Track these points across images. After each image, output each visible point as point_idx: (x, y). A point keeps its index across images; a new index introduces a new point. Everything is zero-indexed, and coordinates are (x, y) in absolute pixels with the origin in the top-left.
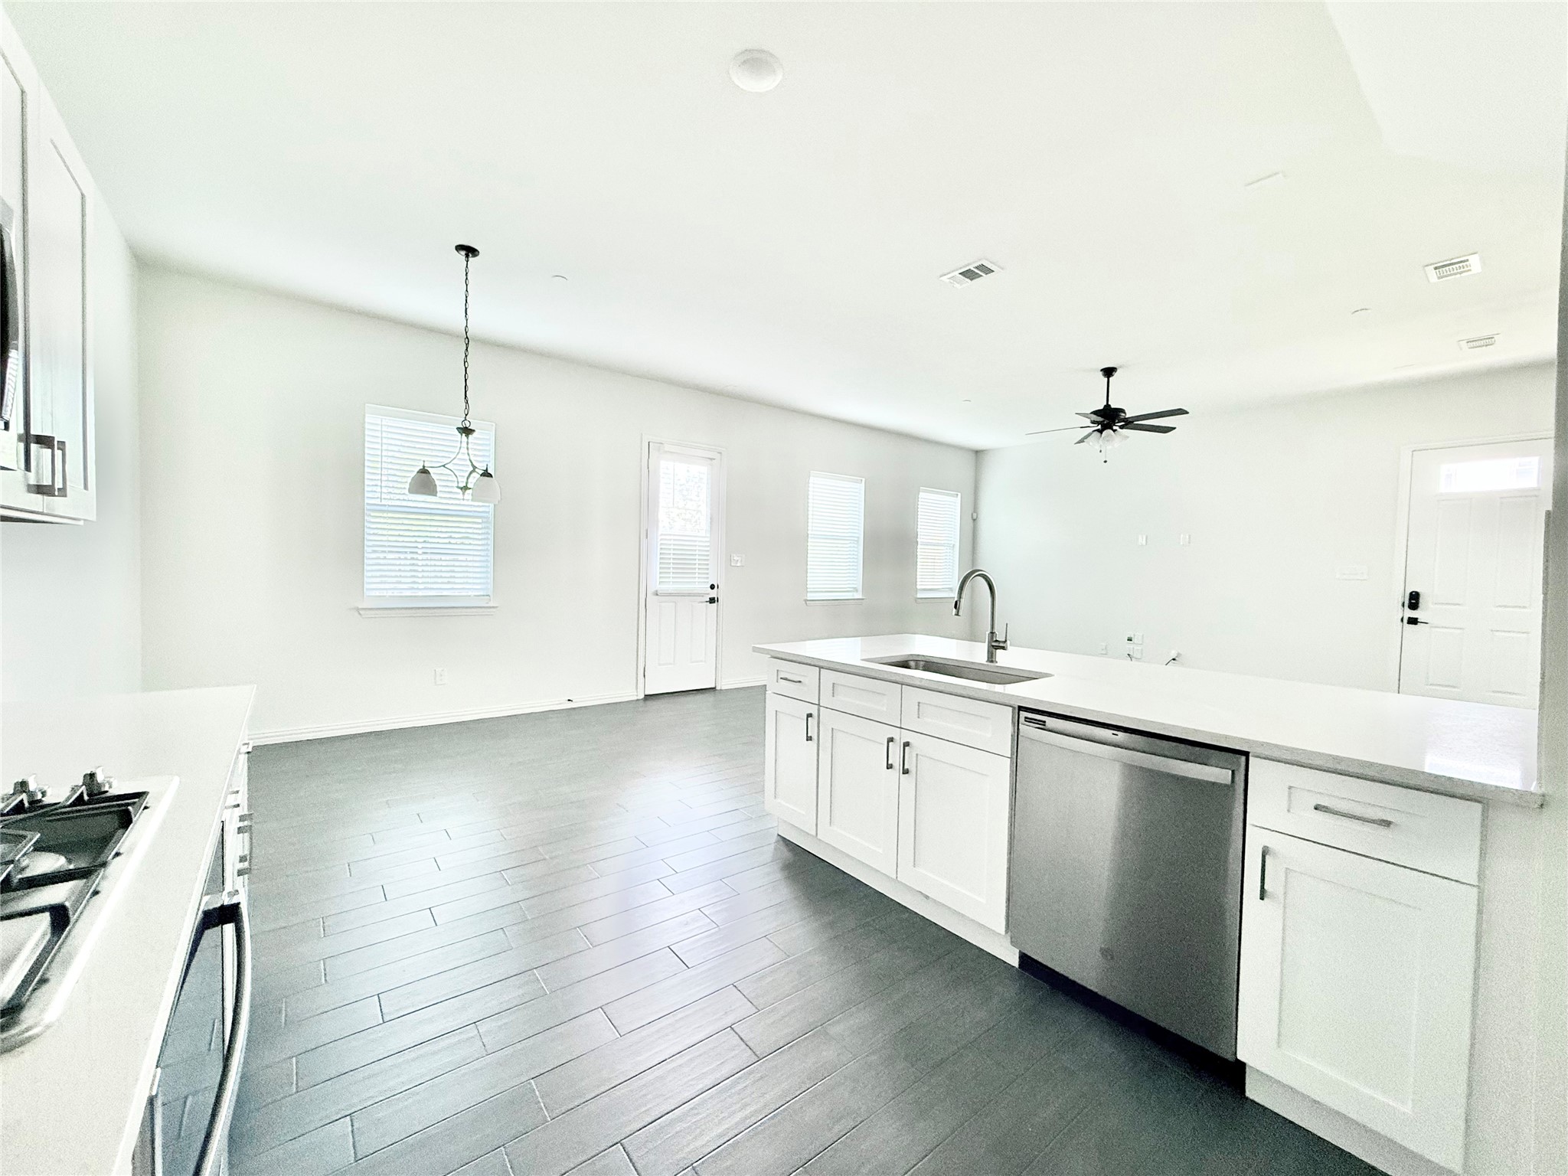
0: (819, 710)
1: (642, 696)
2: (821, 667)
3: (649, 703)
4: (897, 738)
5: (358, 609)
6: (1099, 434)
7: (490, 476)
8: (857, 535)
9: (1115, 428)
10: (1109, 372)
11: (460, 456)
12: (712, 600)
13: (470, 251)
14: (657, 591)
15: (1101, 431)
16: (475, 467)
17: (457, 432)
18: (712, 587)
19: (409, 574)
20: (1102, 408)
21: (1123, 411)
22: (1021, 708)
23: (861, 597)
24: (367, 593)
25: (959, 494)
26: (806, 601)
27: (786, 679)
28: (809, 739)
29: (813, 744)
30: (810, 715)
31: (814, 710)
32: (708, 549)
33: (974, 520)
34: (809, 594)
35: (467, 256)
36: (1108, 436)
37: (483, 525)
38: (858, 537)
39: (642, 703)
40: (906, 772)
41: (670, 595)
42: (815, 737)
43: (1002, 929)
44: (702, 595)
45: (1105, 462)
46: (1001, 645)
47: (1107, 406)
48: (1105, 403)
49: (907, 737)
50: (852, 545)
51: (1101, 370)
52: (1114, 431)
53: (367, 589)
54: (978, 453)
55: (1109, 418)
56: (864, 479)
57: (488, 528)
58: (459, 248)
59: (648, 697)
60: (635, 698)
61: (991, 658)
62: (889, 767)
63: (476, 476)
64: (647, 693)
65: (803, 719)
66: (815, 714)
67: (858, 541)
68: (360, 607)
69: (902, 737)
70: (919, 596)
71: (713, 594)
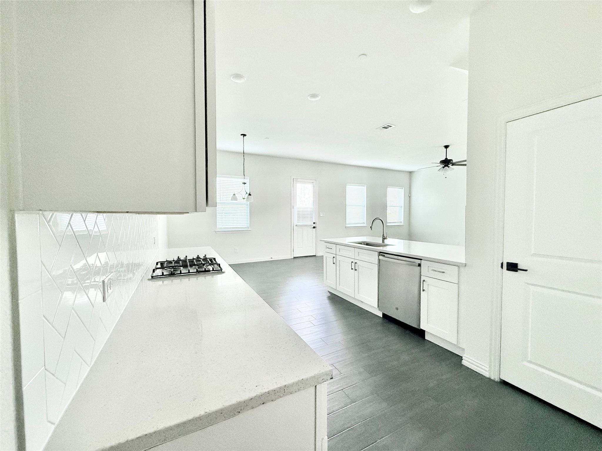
0: (336, 256)
1: (293, 258)
2: (336, 244)
3: (295, 259)
4: (353, 261)
5: (215, 232)
6: (443, 168)
7: (251, 195)
8: (364, 204)
9: (449, 166)
10: (446, 147)
11: (243, 190)
12: (314, 227)
13: (244, 135)
14: (297, 225)
15: (444, 167)
16: (247, 193)
17: (242, 184)
18: (314, 223)
19: (220, 221)
20: (444, 159)
21: (452, 160)
22: (380, 252)
23: (365, 225)
24: (217, 227)
25: (403, 188)
26: (346, 227)
27: (328, 248)
28: (334, 263)
29: (335, 265)
30: (334, 257)
31: (334, 255)
32: (312, 211)
33: (410, 197)
34: (347, 225)
35: (244, 136)
36: (446, 169)
37: (247, 207)
38: (365, 205)
39: (293, 259)
40: (356, 270)
41: (301, 226)
42: (335, 263)
43: (377, 307)
44: (311, 226)
45: (446, 178)
46: (385, 238)
47: (446, 158)
48: (445, 158)
49: (356, 261)
50: (362, 208)
51: (444, 146)
52: (448, 167)
53: (218, 226)
54: (411, 173)
55: (446, 163)
56: (366, 185)
57: (248, 207)
58: (242, 135)
59: (294, 258)
60: (291, 258)
61: (383, 242)
62: (352, 269)
63: (247, 195)
64: (294, 256)
65: (331, 258)
66: (335, 257)
67: (364, 206)
68: (216, 231)
69: (355, 261)
70: (388, 225)
71: (314, 225)
